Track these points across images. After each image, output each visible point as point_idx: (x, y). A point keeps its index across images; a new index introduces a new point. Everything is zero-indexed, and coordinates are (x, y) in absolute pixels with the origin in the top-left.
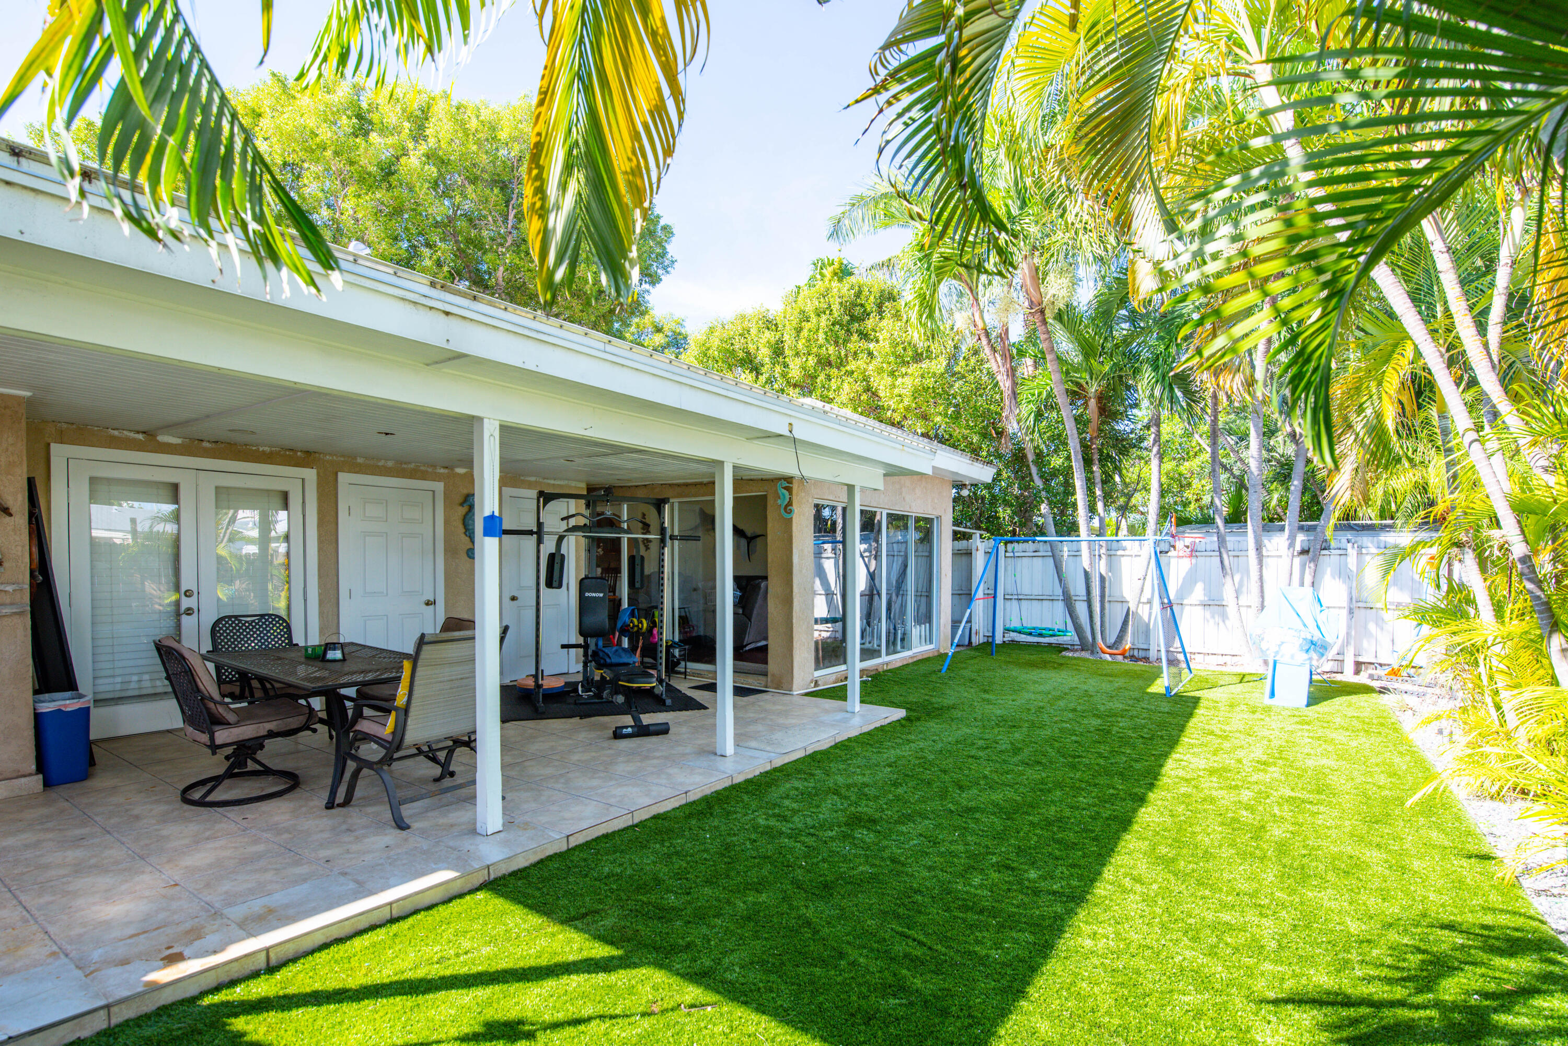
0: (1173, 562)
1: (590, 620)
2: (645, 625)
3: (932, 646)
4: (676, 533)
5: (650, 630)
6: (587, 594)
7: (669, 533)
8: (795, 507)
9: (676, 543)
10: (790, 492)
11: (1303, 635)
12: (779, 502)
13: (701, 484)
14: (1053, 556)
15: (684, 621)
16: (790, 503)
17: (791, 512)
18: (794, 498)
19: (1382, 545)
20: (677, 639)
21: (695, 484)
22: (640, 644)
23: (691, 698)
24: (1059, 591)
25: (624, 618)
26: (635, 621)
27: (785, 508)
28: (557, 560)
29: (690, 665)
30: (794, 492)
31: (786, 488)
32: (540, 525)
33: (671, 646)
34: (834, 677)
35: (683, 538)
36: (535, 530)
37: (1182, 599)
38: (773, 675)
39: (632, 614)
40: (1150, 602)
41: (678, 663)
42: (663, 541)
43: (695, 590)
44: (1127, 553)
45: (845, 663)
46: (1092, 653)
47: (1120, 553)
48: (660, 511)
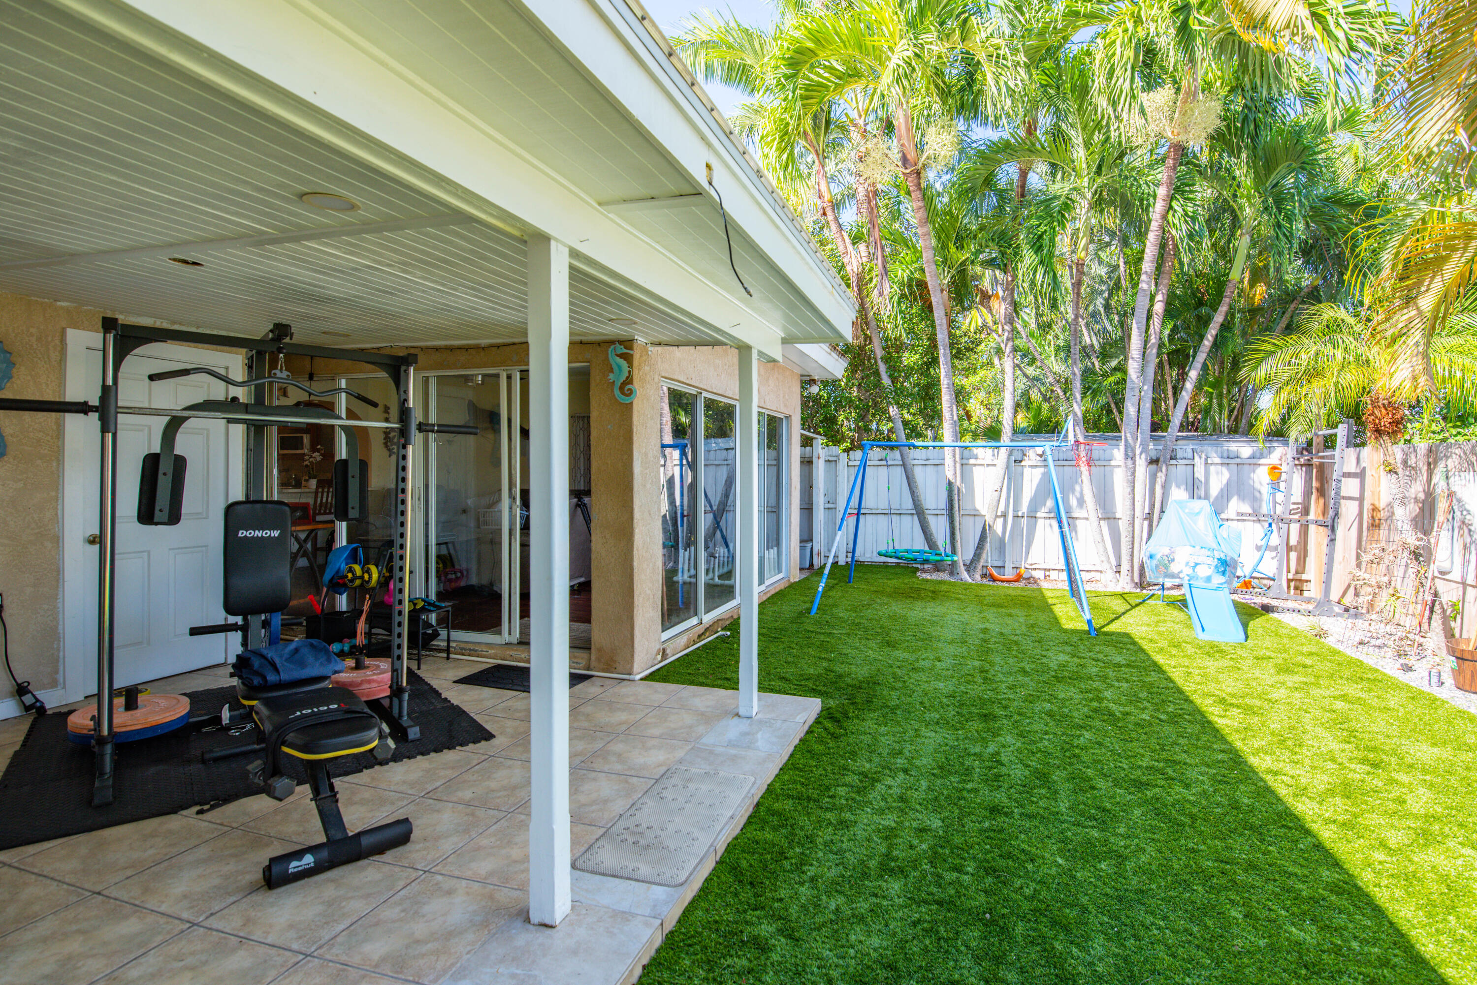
0: (1027, 471)
1: (248, 584)
2: (375, 576)
3: (781, 576)
4: (433, 419)
5: (384, 583)
6: (242, 534)
7: (417, 416)
8: (636, 385)
9: (432, 436)
10: (630, 365)
11: (1217, 555)
12: (611, 377)
13: (477, 347)
14: (904, 465)
15: (446, 562)
16: (629, 380)
17: (630, 393)
18: (635, 372)
19: (1225, 455)
20: (433, 597)
21: (467, 348)
22: (366, 608)
23: (459, 712)
24: (908, 504)
25: (339, 563)
26: (357, 568)
27: (621, 388)
28: (166, 467)
29: (457, 635)
30: (636, 362)
31: (621, 356)
32: (108, 393)
33: (423, 609)
34: (683, 640)
35: (443, 429)
36: (95, 401)
37: (1036, 512)
38: (600, 650)
39: (353, 557)
40: (1004, 516)
41: (436, 635)
42: (404, 433)
43: (464, 511)
44: (979, 462)
45: (696, 614)
46: (952, 574)
47: (972, 461)
48: (398, 379)
